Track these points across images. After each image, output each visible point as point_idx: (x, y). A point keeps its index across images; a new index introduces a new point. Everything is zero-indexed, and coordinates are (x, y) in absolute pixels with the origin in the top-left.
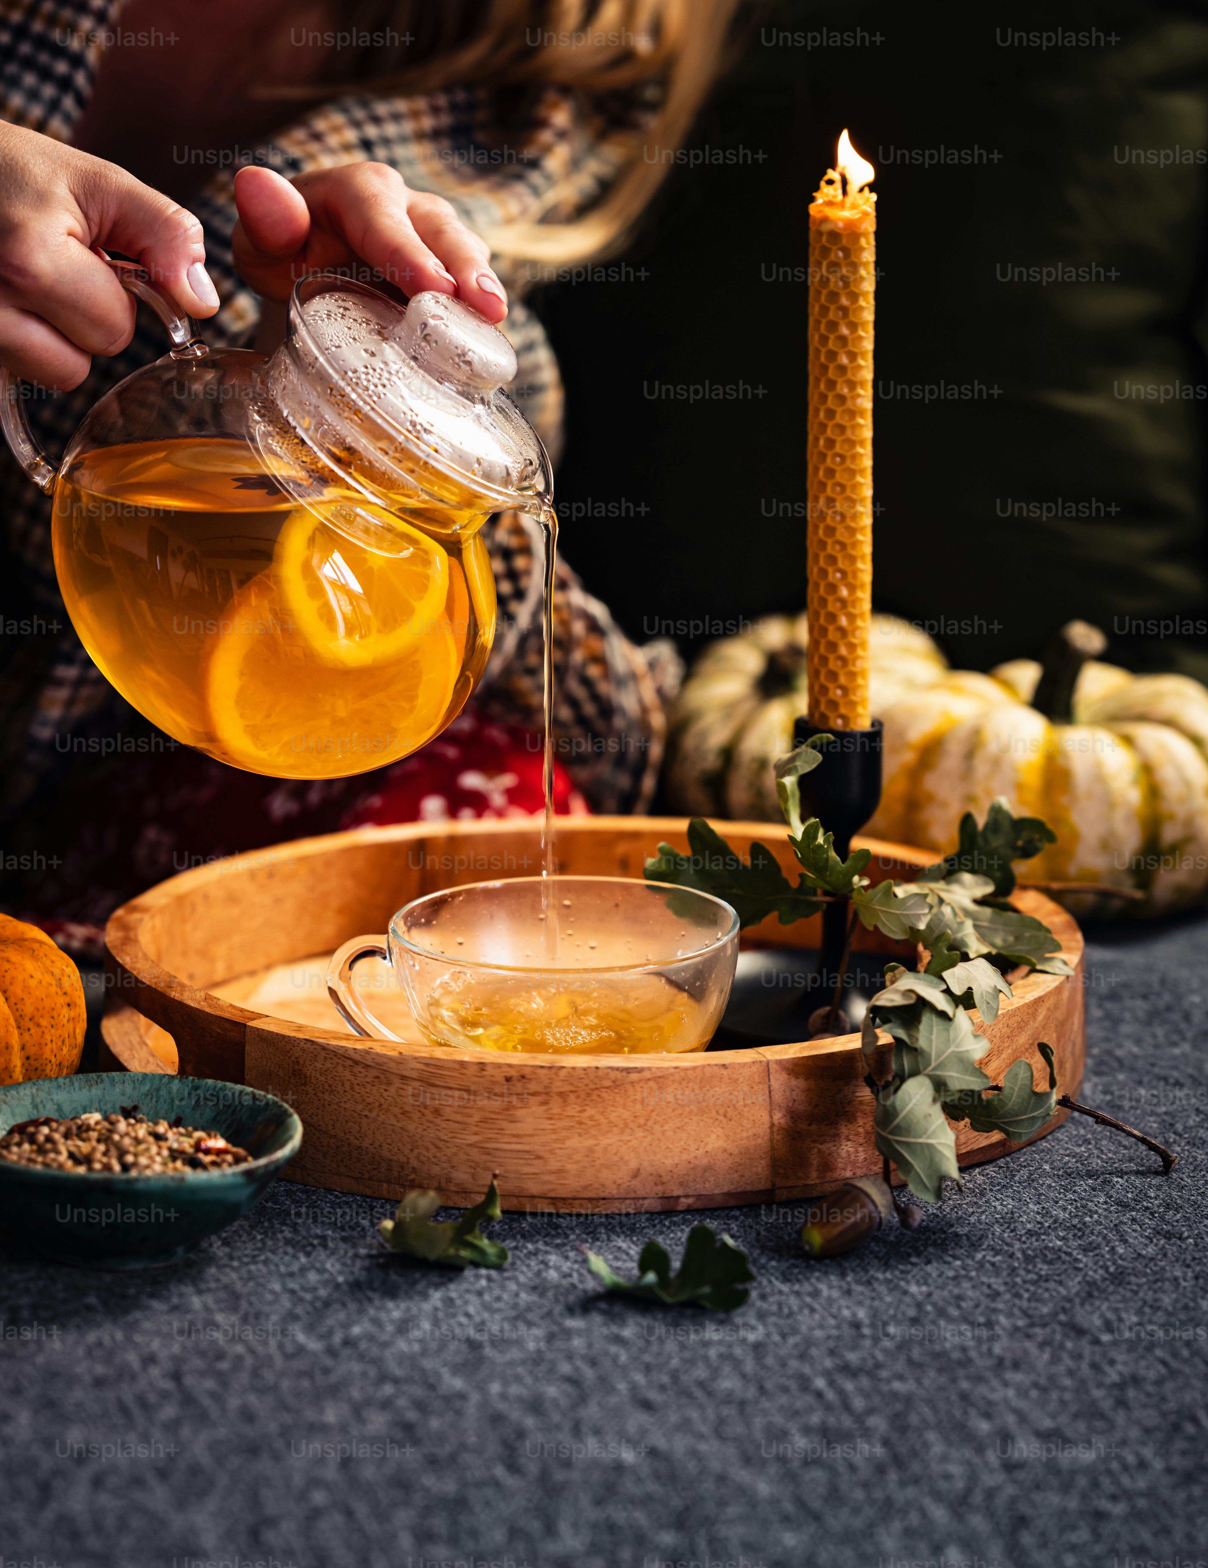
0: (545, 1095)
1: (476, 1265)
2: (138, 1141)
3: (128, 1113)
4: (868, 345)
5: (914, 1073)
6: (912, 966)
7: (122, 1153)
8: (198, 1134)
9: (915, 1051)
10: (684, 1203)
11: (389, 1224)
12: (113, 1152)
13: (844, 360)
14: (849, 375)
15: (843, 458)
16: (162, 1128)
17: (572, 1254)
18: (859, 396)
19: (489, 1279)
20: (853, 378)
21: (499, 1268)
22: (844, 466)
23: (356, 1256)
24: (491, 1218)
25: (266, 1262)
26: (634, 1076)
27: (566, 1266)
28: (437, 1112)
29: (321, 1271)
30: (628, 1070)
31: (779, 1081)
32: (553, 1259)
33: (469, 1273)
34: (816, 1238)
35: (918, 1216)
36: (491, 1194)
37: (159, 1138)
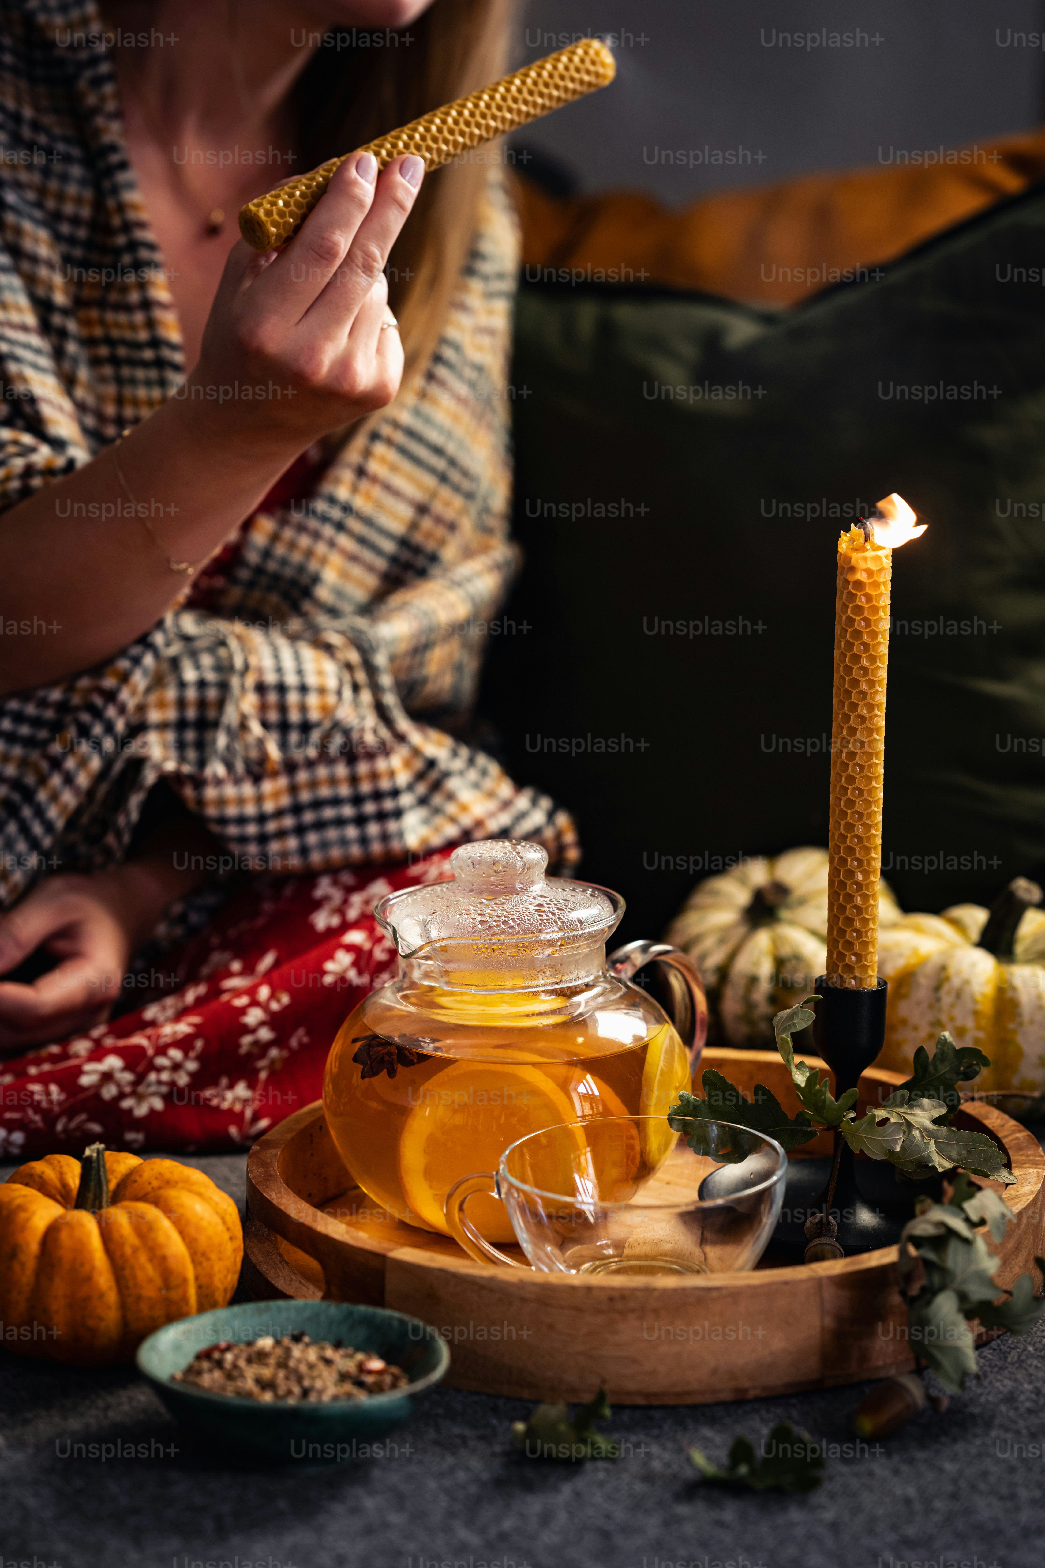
0: (642, 1312)
1: (593, 1459)
2: (311, 1366)
3: (297, 1339)
4: (884, 674)
5: (942, 1288)
6: (938, 1199)
7: (300, 1379)
8: (360, 1356)
9: (943, 1271)
10: (752, 1394)
11: (520, 1427)
12: (293, 1378)
13: (864, 687)
14: (869, 700)
15: (862, 767)
16: (329, 1353)
17: (670, 1445)
18: (876, 716)
19: (607, 1471)
20: (871, 702)
21: (613, 1461)
22: (863, 774)
23: (493, 1454)
24: (602, 1417)
25: (421, 1463)
26: (714, 1294)
27: (667, 1456)
28: (552, 1327)
29: (467, 1469)
30: (709, 1289)
31: (829, 1293)
32: (655, 1449)
33: (589, 1466)
34: (867, 1425)
35: (945, 1403)
36: (601, 1396)
37: (328, 1362)
